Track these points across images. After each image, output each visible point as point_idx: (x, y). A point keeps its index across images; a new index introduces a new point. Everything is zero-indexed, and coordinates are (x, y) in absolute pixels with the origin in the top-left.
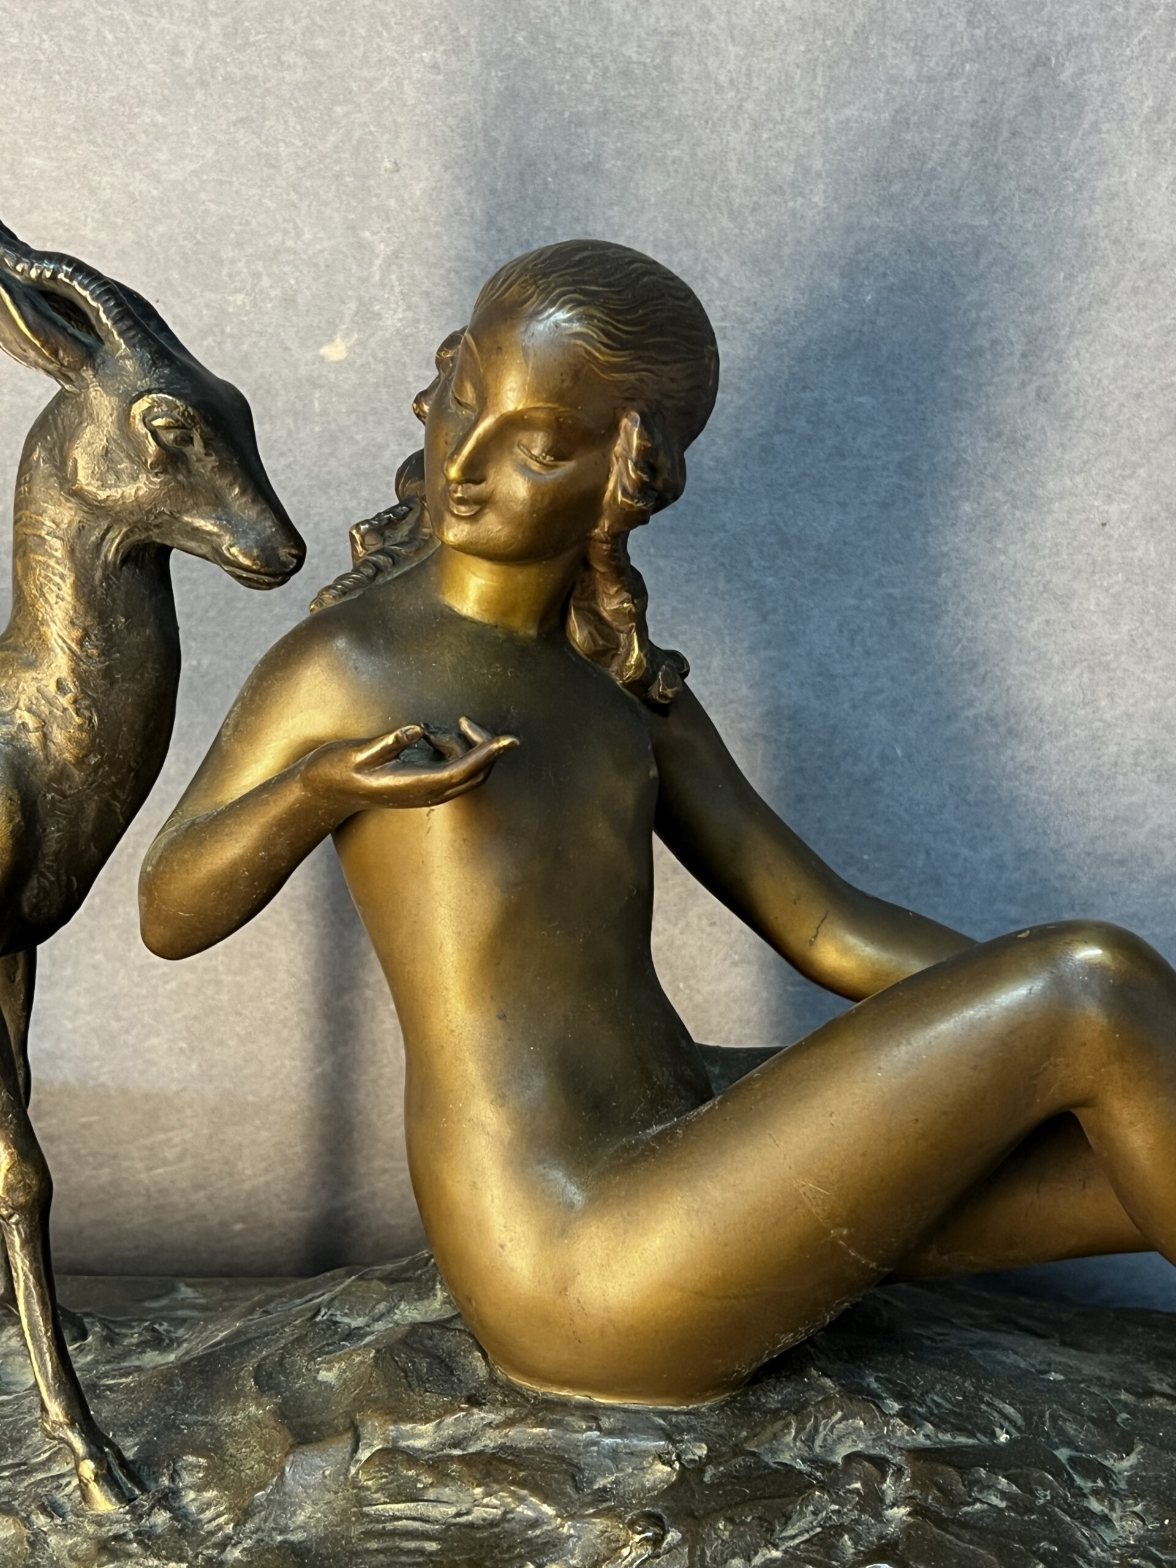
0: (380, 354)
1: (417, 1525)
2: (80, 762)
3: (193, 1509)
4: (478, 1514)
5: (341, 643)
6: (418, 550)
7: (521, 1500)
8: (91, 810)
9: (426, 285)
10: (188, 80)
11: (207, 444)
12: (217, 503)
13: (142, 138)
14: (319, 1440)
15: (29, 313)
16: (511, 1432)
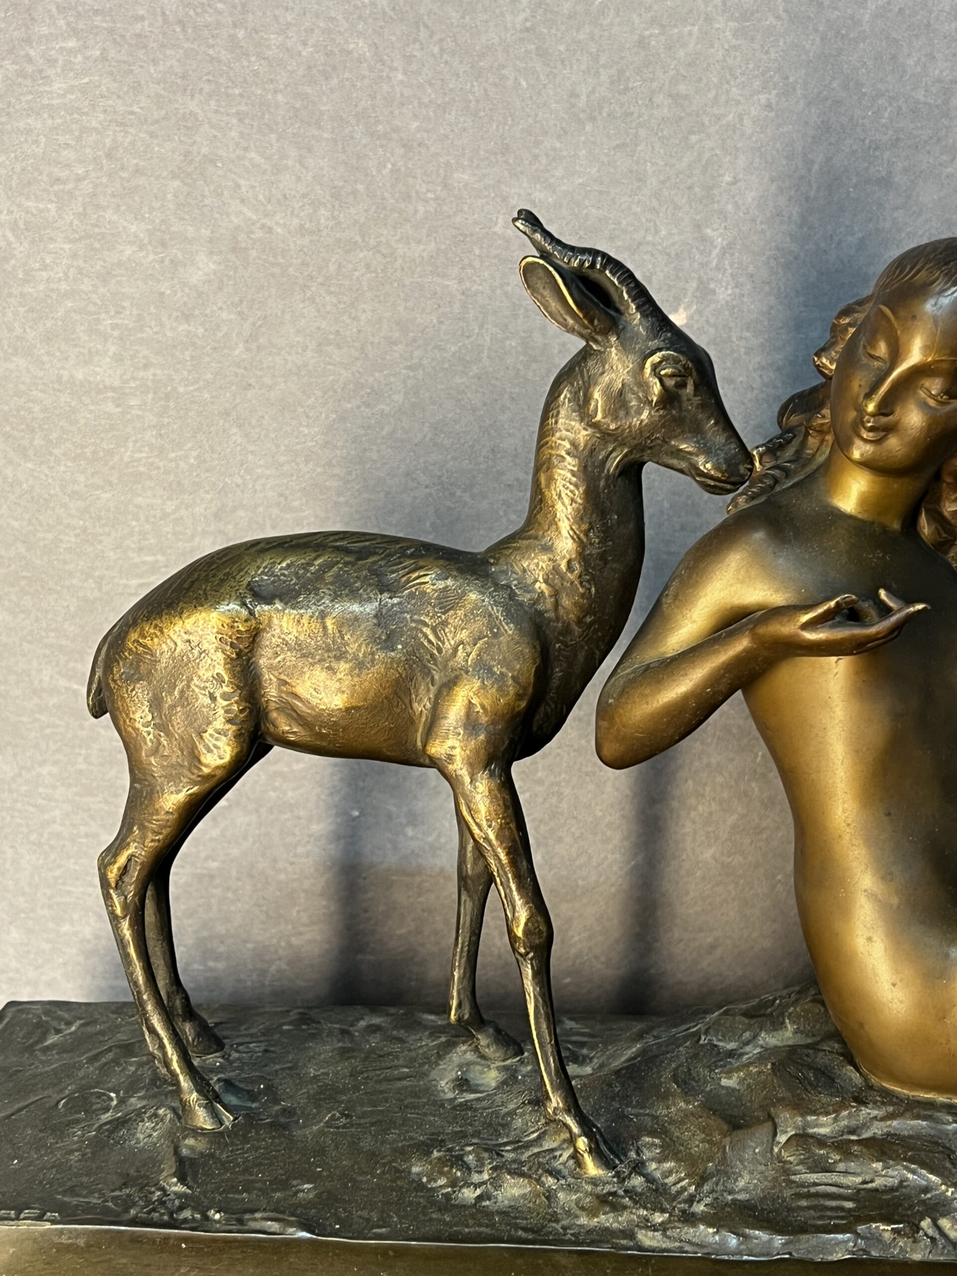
0: (712, 320)
1: (833, 1189)
2: (579, 622)
3: (658, 1175)
4: (879, 1182)
5: (759, 535)
6: (804, 466)
7: (914, 1172)
8: (581, 656)
9: (751, 269)
10: (581, 116)
11: (696, 386)
12: (696, 430)
13: (544, 161)
14: (747, 1126)
15: (575, 292)
16: (895, 1123)
